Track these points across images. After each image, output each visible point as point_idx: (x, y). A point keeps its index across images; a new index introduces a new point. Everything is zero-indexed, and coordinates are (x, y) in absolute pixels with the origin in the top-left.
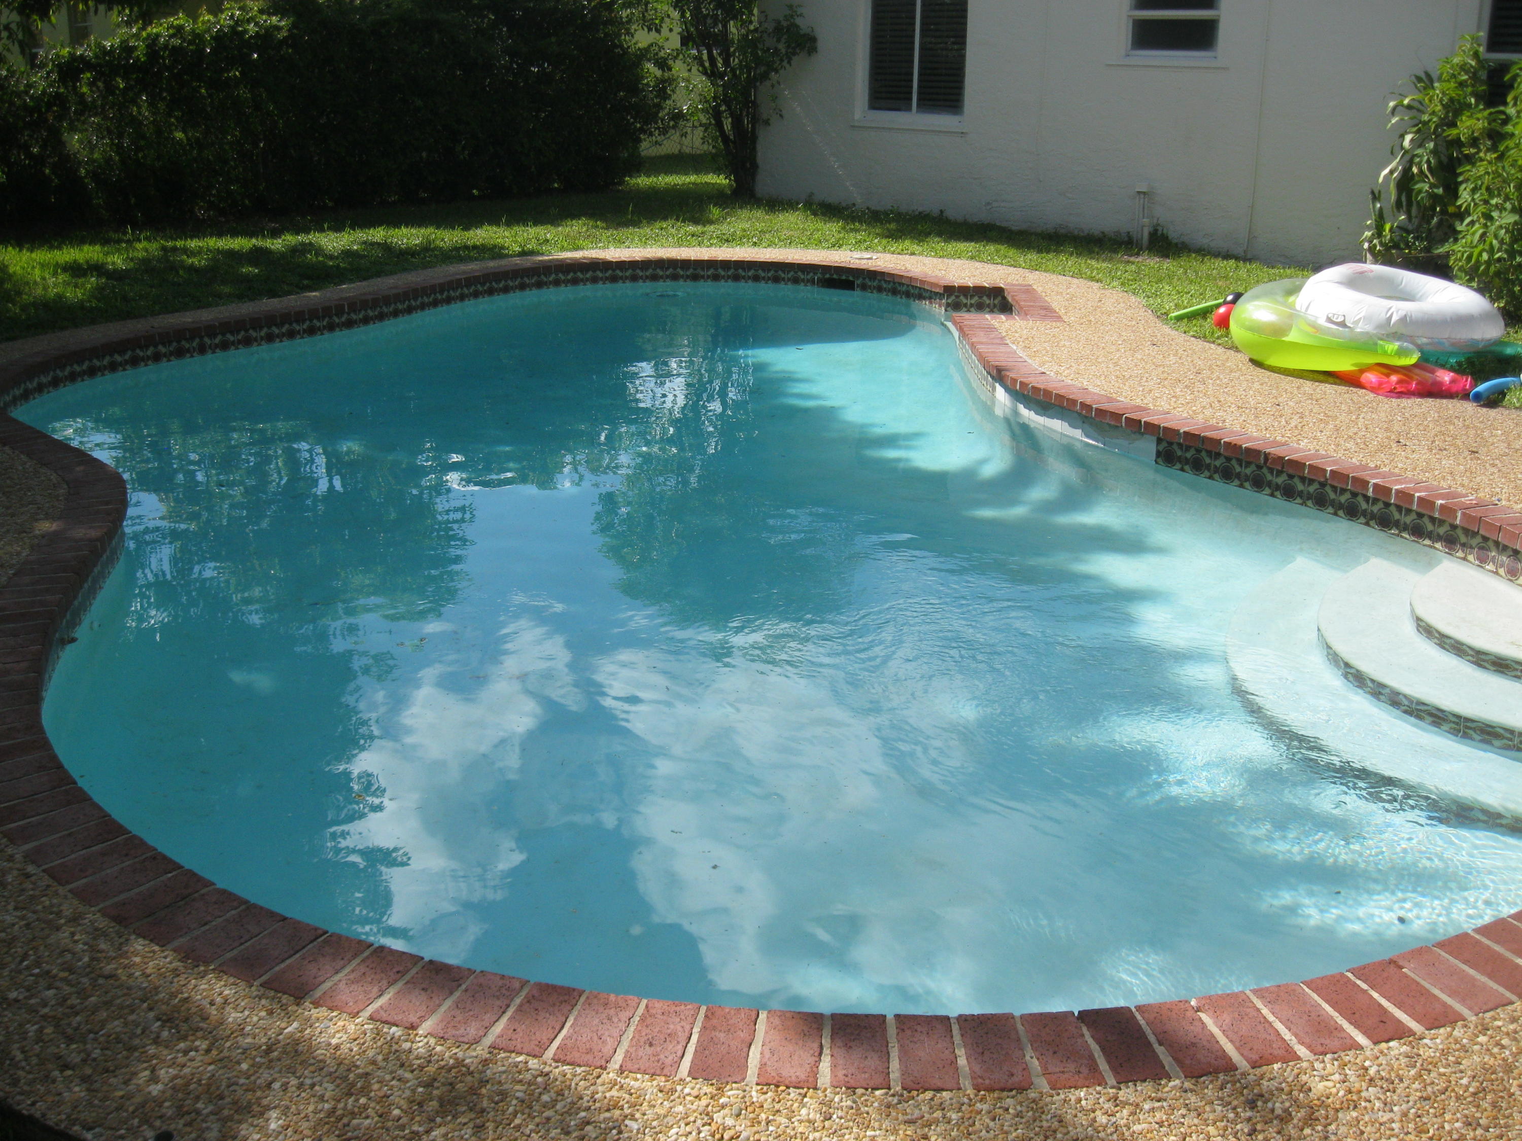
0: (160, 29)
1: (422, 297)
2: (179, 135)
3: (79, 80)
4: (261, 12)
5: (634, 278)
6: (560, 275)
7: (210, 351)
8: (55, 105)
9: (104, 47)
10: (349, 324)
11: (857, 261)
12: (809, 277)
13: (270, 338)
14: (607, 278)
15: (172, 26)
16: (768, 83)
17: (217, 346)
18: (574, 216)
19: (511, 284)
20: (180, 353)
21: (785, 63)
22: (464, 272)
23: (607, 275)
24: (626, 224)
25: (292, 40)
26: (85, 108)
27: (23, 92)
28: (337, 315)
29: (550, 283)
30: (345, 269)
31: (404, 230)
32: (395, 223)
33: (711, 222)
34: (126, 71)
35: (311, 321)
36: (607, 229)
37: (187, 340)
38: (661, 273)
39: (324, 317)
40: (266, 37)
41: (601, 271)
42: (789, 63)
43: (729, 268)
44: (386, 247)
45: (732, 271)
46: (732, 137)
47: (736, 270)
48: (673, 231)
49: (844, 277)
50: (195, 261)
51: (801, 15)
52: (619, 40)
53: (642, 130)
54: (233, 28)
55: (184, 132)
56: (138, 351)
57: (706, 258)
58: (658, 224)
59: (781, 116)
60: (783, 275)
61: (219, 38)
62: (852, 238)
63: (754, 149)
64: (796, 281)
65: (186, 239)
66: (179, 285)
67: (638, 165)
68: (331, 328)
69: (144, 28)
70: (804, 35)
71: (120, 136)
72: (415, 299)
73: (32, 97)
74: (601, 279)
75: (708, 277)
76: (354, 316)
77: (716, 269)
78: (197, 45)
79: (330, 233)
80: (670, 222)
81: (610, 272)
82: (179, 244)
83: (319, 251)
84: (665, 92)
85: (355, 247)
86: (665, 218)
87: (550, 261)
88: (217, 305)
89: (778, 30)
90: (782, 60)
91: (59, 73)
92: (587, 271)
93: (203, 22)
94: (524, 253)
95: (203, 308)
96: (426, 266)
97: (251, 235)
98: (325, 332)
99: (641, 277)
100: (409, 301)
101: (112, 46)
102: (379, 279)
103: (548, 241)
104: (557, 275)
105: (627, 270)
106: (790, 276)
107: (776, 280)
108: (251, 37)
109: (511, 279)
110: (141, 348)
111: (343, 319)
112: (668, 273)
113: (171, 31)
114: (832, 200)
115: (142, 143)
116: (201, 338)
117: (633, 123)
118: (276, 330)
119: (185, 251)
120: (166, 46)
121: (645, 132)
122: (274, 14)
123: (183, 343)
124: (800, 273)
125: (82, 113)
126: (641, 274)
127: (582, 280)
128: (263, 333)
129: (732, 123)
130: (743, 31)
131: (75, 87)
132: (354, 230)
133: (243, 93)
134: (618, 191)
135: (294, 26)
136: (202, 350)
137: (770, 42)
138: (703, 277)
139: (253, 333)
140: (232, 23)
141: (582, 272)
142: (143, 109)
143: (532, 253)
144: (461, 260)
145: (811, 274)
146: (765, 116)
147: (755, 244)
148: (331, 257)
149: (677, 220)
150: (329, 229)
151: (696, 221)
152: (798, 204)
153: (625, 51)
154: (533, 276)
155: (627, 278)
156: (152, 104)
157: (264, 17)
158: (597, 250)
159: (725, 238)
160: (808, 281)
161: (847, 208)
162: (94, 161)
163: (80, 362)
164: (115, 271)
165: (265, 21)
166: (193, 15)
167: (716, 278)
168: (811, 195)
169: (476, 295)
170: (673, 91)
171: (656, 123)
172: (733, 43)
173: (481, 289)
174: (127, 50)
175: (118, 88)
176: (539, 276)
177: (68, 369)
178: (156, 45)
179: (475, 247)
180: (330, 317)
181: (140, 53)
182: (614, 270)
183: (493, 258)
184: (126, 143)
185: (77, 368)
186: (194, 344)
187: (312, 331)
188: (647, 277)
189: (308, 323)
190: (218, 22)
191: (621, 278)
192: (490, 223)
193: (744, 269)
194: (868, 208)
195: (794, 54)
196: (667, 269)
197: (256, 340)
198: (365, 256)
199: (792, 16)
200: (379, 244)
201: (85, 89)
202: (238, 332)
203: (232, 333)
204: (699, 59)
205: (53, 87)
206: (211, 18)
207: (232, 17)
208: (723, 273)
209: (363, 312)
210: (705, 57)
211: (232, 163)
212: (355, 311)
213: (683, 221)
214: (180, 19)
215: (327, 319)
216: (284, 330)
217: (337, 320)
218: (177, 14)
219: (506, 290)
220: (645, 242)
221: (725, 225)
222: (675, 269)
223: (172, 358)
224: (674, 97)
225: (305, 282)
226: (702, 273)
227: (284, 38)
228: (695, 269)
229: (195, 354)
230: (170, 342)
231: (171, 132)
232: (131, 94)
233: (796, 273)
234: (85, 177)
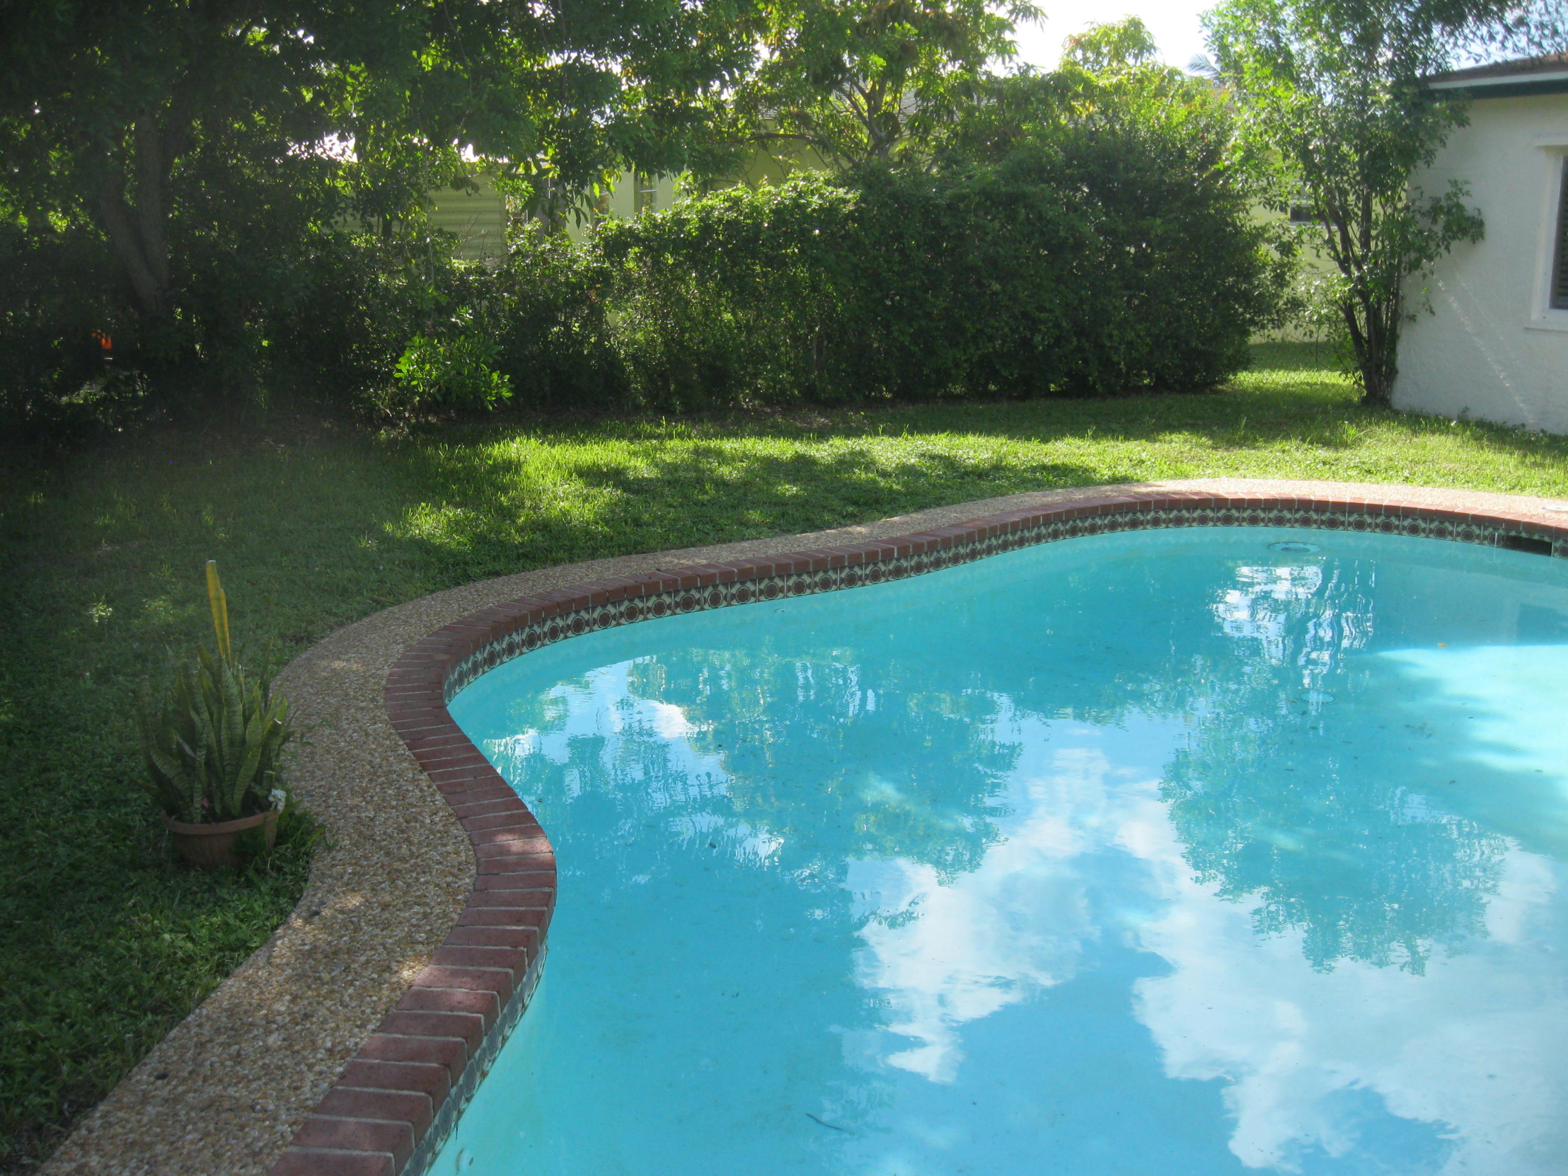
0: (716, 201)
1: (990, 539)
2: (727, 316)
3: (625, 255)
4: (827, 182)
5: (1254, 521)
6: (1161, 513)
7: (725, 603)
8: (599, 282)
9: (655, 220)
10: (898, 573)
11: (1554, 515)
12: (1486, 533)
13: (799, 589)
14: (1219, 519)
15: (729, 199)
16: (1417, 273)
17: (733, 597)
18: (1174, 428)
19: (1099, 522)
20: (687, 605)
21: (1442, 250)
22: (1043, 506)
23: (1220, 514)
24: (1241, 443)
25: (857, 216)
26: (629, 283)
27: (565, 266)
28: (884, 562)
29: (1148, 522)
30: (899, 493)
31: (971, 439)
32: (960, 427)
33: (1345, 445)
34: (676, 246)
35: (851, 568)
36: (1215, 448)
37: (698, 589)
38: (1288, 516)
39: (867, 564)
40: (830, 212)
41: (1213, 510)
42: (1447, 248)
43: (1378, 515)
44: (949, 463)
45: (1382, 518)
46: (1365, 335)
47: (1388, 517)
48: (1298, 455)
49: (1536, 537)
50: (725, 471)
51: (1467, 193)
52: (1233, 218)
53: (1252, 322)
54: (794, 200)
55: (734, 314)
56: (637, 601)
57: (1348, 500)
58: (1278, 446)
59: (1432, 313)
60: (1450, 528)
61: (778, 212)
62: (1537, 476)
63: (1393, 350)
64: (1468, 536)
65: (722, 439)
66: (703, 505)
67: (1245, 362)
68: (875, 577)
69: (699, 198)
70: (1468, 219)
71: (665, 317)
72: (981, 541)
73: (575, 273)
74: (1212, 519)
75: (1350, 524)
76: (904, 563)
77: (1361, 515)
78: (754, 218)
79: (885, 438)
80: (1295, 443)
81: (1223, 511)
82: (714, 444)
83: (869, 465)
84: (1283, 279)
85: (913, 461)
86: (1287, 437)
87: (1148, 494)
88: (743, 539)
89: (1435, 211)
90: (1438, 246)
91: (605, 247)
92: (1196, 509)
93: (764, 194)
94: (1115, 480)
95: (724, 541)
96: (997, 492)
97: (796, 435)
98: (868, 582)
99: (1263, 520)
100: (974, 543)
101: (664, 218)
102: (939, 510)
103: (1143, 462)
104: (1157, 512)
105: (1245, 509)
106: (1460, 529)
107: (1441, 533)
108: (814, 210)
109: (1100, 516)
110: (641, 598)
111: (891, 567)
112: (1297, 516)
113: (727, 204)
114: (1497, 415)
115: (688, 324)
116: (715, 586)
117: (1242, 314)
118: (807, 579)
119: (719, 454)
120: (720, 220)
121: (1254, 323)
122: (841, 186)
123: (693, 592)
124: (1474, 528)
125: (627, 290)
126: (1262, 515)
127: (1187, 520)
128: (791, 583)
129: (1368, 319)
130: (1389, 211)
131: (621, 263)
132: (912, 435)
133: (802, 273)
134: (1222, 391)
135: (863, 199)
136: (715, 601)
137: (1424, 223)
138: (1342, 523)
139: (779, 583)
140: (794, 195)
141: (1188, 510)
142: (691, 289)
143: (1125, 480)
144: (1039, 485)
145: (1491, 530)
146: (1411, 312)
147: (1406, 479)
148: (884, 474)
149: (1304, 440)
150: (885, 432)
151: (1326, 444)
152: (1450, 421)
153: (1238, 231)
154: (1127, 513)
155: (1244, 520)
156: (701, 282)
157: (830, 189)
158: (1205, 479)
159: (1366, 467)
160: (1485, 538)
161: (1513, 429)
162: (635, 342)
163: (565, 614)
164: (637, 480)
165: (832, 193)
166: (753, 186)
167: (1360, 526)
168: (1466, 409)
169: (1055, 535)
170: (1293, 277)
171: (1270, 314)
172: (1376, 223)
173: (1062, 528)
174: (680, 223)
175: (666, 264)
176: (1134, 514)
177: (548, 624)
178: (709, 219)
179: (1055, 468)
180: (875, 564)
181: (693, 228)
182: (1229, 510)
183: (1077, 485)
184: (670, 323)
185: (560, 622)
186: (706, 594)
187: (851, 581)
188: (1270, 520)
189: (847, 570)
190: (779, 194)
191: (1237, 519)
192: (1073, 435)
193: (1398, 517)
194: (1543, 431)
195: (1454, 238)
196: (1297, 511)
197: (781, 590)
198: (925, 475)
199: (1455, 195)
200: (940, 457)
201: (631, 265)
202: (761, 580)
203: (753, 581)
204: (1330, 242)
205: (597, 261)
206: (772, 189)
207: (795, 188)
208: (1369, 520)
209: (916, 558)
210: (1338, 238)
211: (783, 349)
212: (906, 558)
213: (1311, 443)
214: (739, 190)
215: (871, 567)
216: (817, 579)
217: (883, 568)
218: (735, 183)
219: (1093, 530)
220: (1264, 468)
221: (1363, 450)
222: (1306, 512)
223: (678, 611)
224: (1293, 284)
225: (850, 509)
226: (1342, 519)
227: (850, 212)
228: (1333, 513)
229: (706, 606)
230: (677, 592)
231: (719, 314)
232: (679, 271)
233: (1468, 526)
234: (625, 359)
